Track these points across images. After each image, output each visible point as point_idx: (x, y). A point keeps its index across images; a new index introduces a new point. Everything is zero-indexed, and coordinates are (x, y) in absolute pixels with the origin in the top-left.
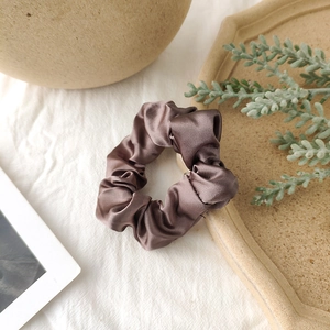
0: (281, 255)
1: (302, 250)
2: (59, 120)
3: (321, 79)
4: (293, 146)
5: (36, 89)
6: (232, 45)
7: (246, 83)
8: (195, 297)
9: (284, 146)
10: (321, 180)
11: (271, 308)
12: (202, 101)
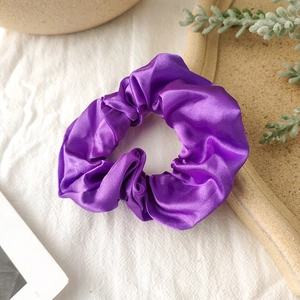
2: (38, 70)
5: (14, 37)
9: (295, 79)
11: (291, 262)
12: (200, 30)
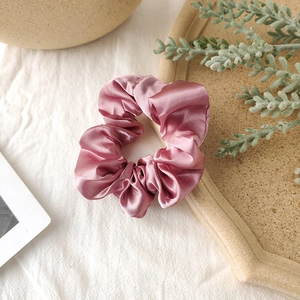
0: (245, 204)
1: (265, 199)
2: (35, 80)
3: (288, 36)
4: (256, 98)
5: (15, 50)
6: (199, 3)
7: (214, 41)
8: (161, 244)
9: (250, 101)
10: (284, 132)
11: (232, 254)
12: (171, 58)
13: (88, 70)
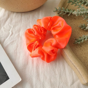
0: (83, 59)
2: (14, 21)
9: (83, 28)
13: (31, 19)
